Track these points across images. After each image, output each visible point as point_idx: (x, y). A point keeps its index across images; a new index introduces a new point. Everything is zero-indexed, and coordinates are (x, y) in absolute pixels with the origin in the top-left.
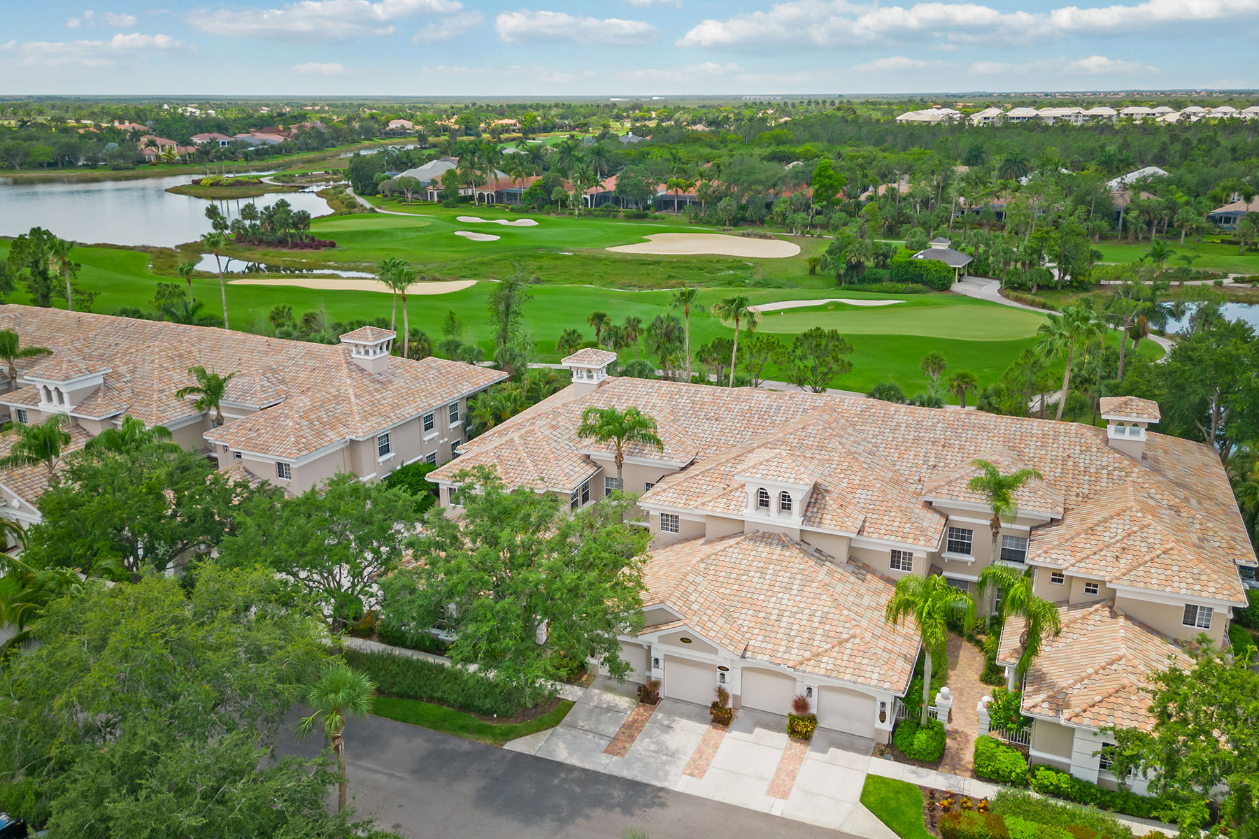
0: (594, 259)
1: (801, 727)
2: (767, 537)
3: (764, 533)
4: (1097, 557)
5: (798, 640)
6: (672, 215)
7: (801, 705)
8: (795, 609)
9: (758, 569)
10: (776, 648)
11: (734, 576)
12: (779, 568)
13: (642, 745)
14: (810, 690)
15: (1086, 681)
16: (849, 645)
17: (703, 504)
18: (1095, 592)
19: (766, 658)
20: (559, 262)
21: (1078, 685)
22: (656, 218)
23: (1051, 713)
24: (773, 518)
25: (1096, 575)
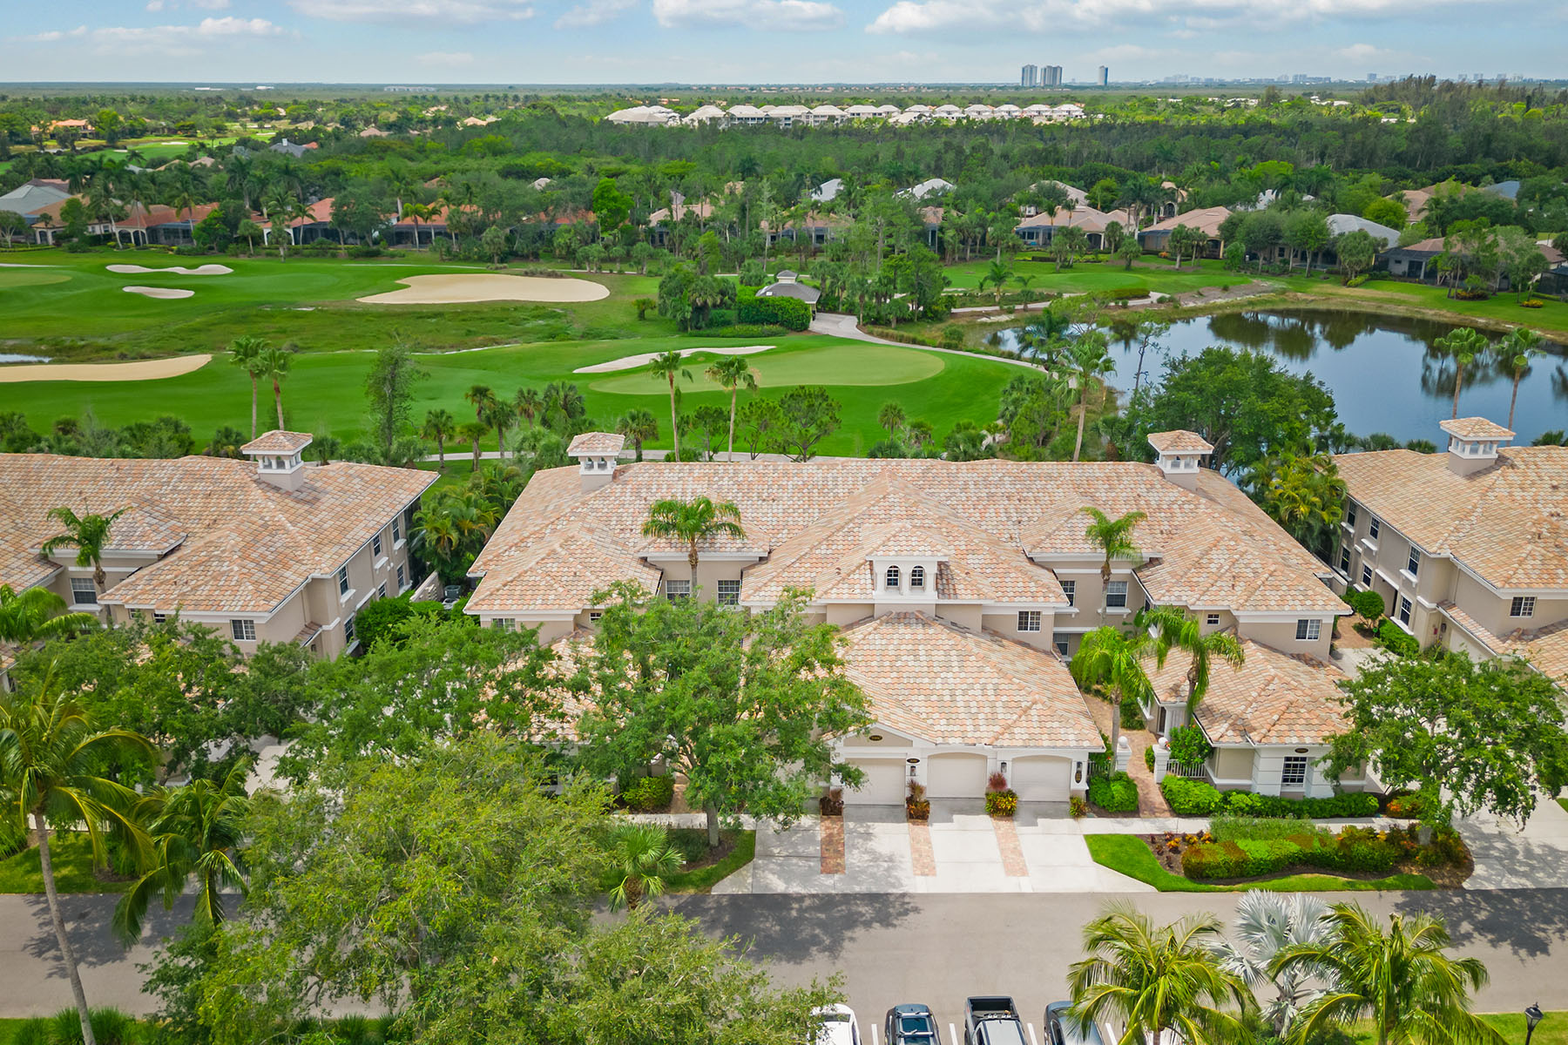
0: (349, 314)
1: (1004, 804)
2: (902, 617)
3: (899, 614)
4: (1214, 588)
5: (981, 716)
6: (415, 252)
7: (998, 782)
8: (965, 686)
9: (909, 653)
10: (962, 729)
11: (888, 663)
12: (929, 647)
13: (854, 858)
14: (1004, 764)
15: (1254, 705)
16: (1033, 712)
17: (826, 593)
18: (1216, 622)
19: (959, 740)
20: (301, 322)
21: (1249, 710)
22: (393, 256)
23: (1239, 739)
24: (906, 596)
25: (1221, 606)
